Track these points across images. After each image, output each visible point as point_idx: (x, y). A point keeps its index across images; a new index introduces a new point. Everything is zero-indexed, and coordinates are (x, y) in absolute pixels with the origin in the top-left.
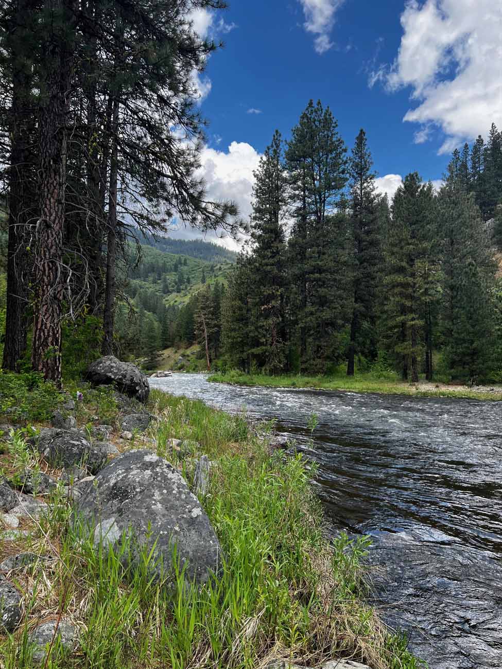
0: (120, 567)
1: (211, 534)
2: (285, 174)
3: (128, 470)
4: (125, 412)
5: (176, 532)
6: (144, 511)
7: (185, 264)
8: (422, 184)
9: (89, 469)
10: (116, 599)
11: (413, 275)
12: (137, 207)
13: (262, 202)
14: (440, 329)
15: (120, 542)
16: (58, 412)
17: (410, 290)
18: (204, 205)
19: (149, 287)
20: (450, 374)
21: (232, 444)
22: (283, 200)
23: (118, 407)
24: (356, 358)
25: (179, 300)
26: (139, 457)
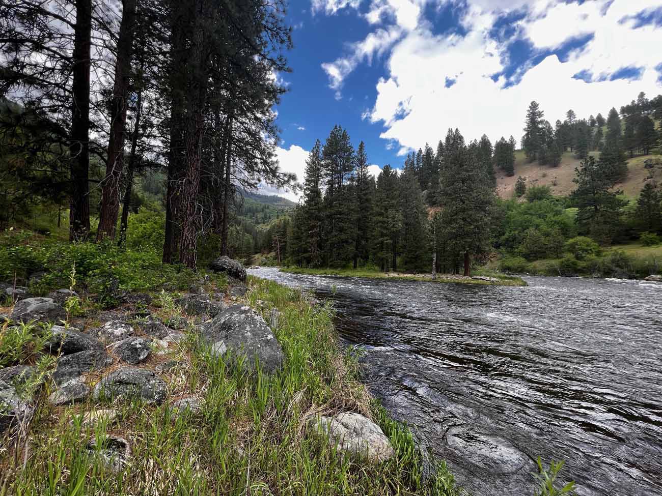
0: (226, 367)
1: (278, 348)
2: (322, 163)
3: (232, 314)
4: (232, 286)
5: (258, 348)
6: (240, 336)
7: (268, 208)
8: (392, 170)
9: (210, 315)
10: (223, 384)
11: (387, 217)
12: (242, 176)
13: (310, 176)
14: (400, 245)
15: (226, 354)
16: (194, 285)
17: (386, 225)
18: (278, 174)
19: (248, 220)
20: (405, 268)
21: (291, 303)
22: (321, 176)
23: (229, 283)
24: (358, 260)
25: (265, 228)
26: (238, 307)
